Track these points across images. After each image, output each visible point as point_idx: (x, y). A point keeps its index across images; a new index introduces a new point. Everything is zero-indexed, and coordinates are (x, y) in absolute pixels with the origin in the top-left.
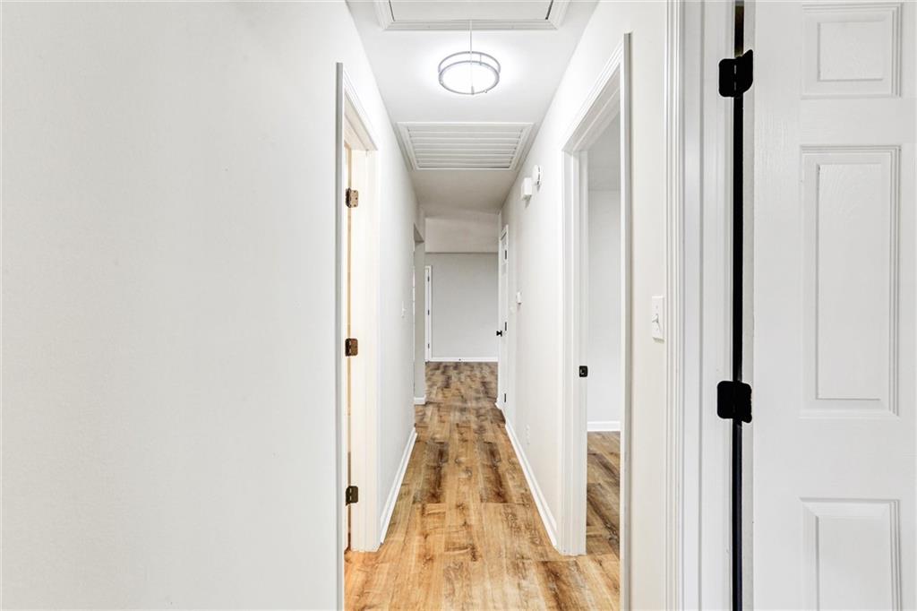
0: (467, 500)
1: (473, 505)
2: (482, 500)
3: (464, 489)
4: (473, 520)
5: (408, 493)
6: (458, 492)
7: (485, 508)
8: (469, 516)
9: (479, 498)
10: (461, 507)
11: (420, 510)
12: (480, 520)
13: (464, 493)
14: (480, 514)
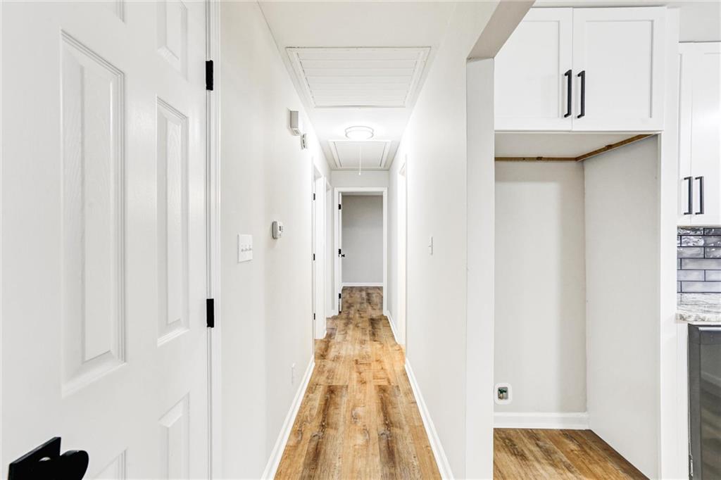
0: (358, 387)
1: (354, 384)
2: (347, 386)
3: (359, 396)
4: (355, 375)
5: (406, 394)
6: (365, 392)
7: (346, 381)
8: (358, 378)
9: (349, 388)
10: (363, 382)
11: (391, 381)
12: (350, 375)
13: (360, 392)
14: (350, 378)
